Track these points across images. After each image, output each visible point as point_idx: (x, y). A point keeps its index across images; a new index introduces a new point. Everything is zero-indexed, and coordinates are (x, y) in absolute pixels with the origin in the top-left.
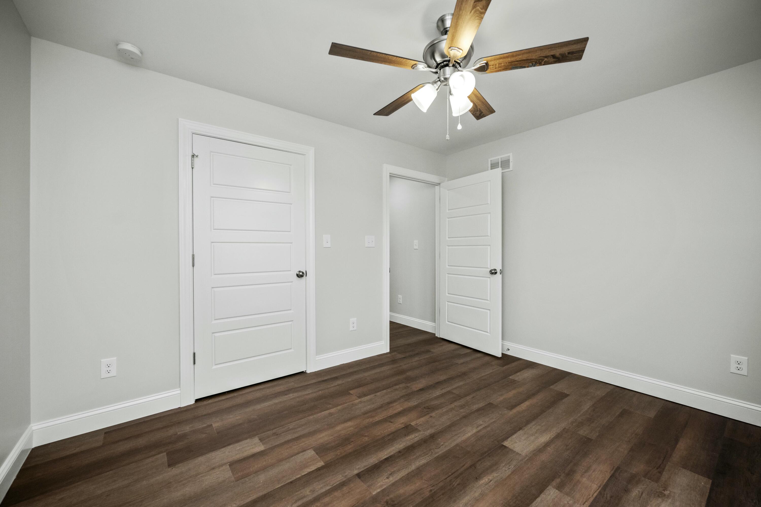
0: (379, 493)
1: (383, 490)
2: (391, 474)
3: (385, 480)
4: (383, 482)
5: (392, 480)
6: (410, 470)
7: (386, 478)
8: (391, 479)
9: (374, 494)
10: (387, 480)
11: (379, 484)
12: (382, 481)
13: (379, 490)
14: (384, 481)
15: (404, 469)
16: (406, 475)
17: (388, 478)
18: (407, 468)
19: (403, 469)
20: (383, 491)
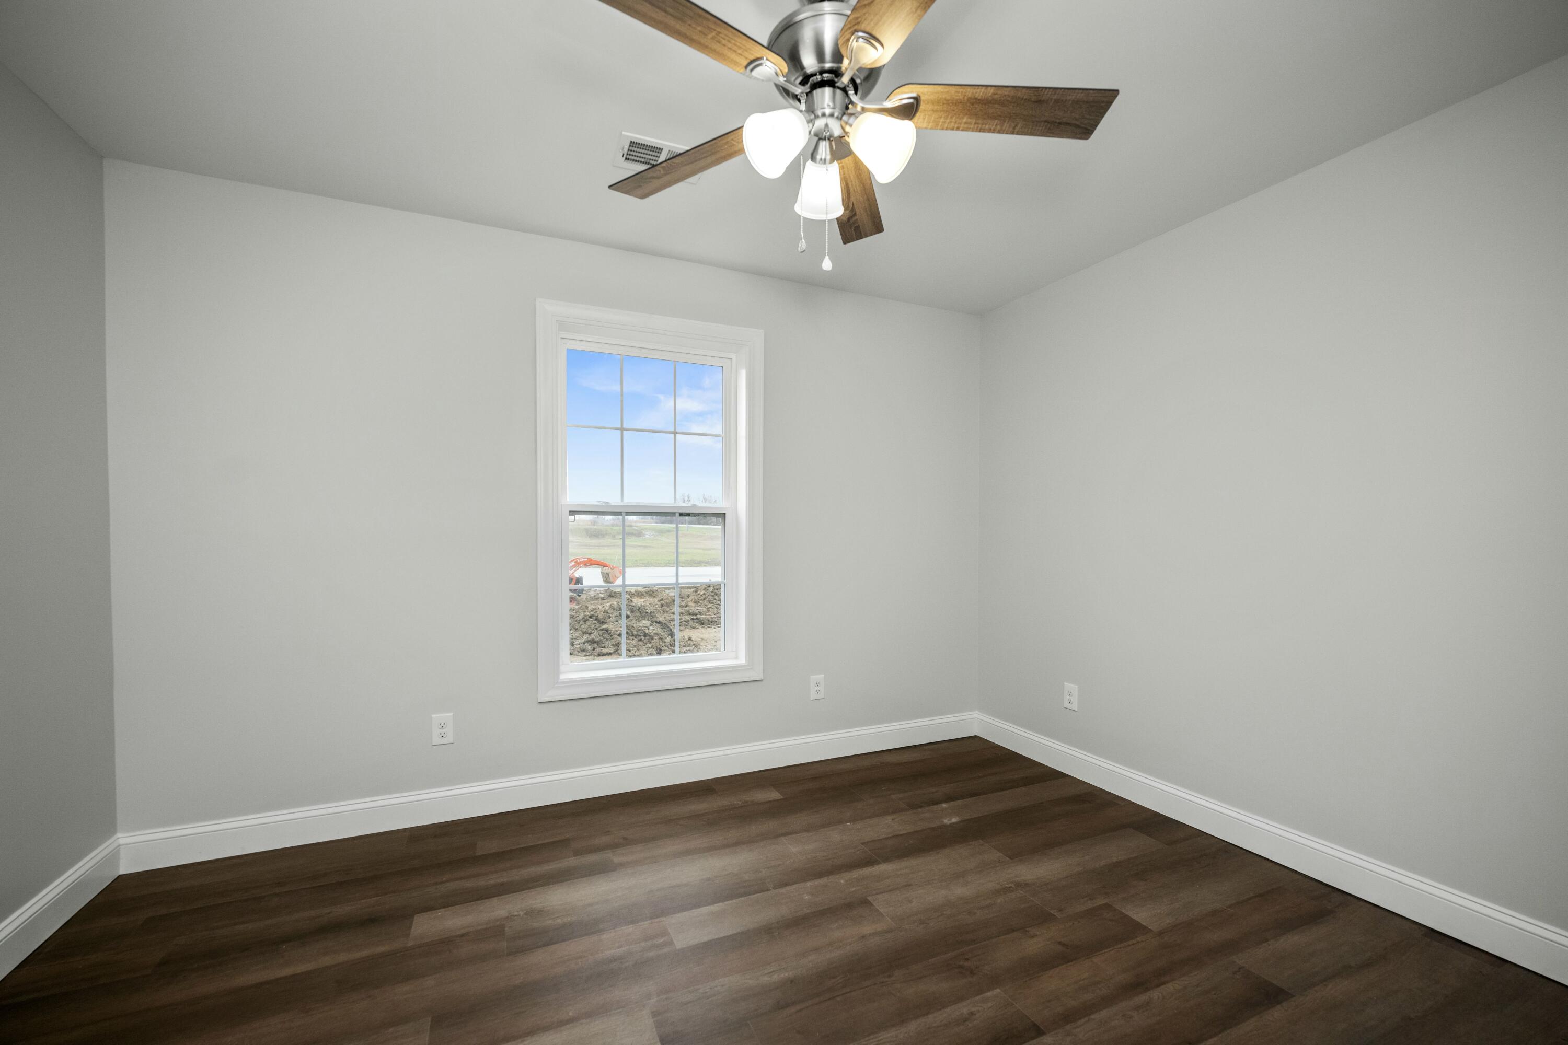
0: (989, 990)
1: (981, 994)
2: (966, 1020)
3: (979, 1011)
4: (981, 1007)
5: (964, 1008)
6: (922, 1020)
7: (975, 1014)
8: (965, 1011)
9: (998, 990)
10: (973, 1009)
11: (990, 1005)
12: (984, 1009)
13: (989, 994)
14: (980, 1009)
15: (934, 1025)
16: (933, 1012)
17: (972, 1013)
18: (929, 1028)
19: (938, 1027)
20: (981, 992)
